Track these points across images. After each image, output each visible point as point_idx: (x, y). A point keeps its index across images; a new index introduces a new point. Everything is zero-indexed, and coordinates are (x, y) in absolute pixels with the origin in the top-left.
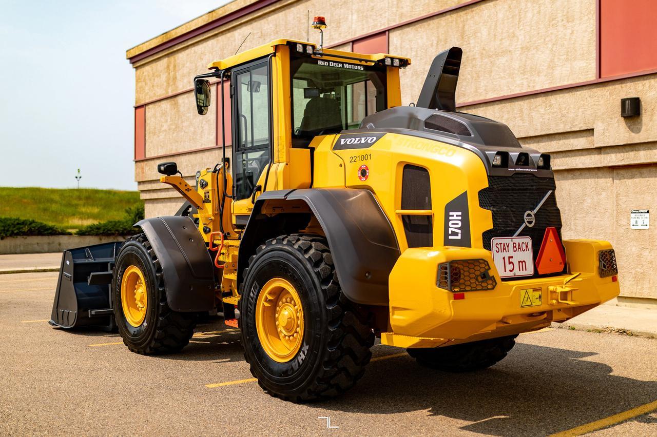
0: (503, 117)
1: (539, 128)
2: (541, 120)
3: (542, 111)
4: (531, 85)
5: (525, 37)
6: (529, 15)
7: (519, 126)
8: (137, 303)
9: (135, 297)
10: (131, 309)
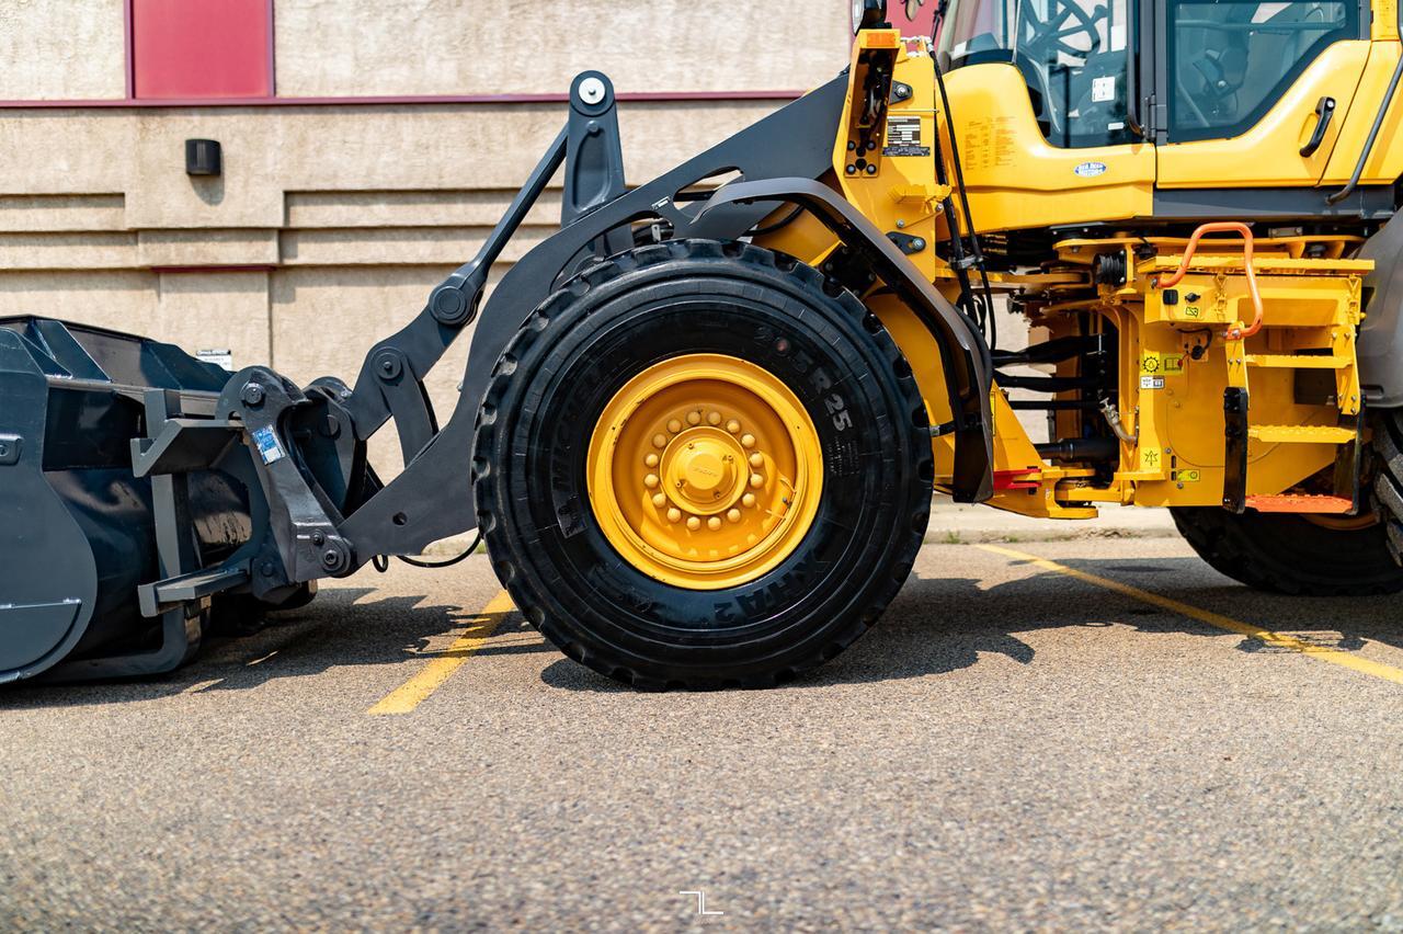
8: (668, 499)
9: (651, 479)
10: (645, 528)
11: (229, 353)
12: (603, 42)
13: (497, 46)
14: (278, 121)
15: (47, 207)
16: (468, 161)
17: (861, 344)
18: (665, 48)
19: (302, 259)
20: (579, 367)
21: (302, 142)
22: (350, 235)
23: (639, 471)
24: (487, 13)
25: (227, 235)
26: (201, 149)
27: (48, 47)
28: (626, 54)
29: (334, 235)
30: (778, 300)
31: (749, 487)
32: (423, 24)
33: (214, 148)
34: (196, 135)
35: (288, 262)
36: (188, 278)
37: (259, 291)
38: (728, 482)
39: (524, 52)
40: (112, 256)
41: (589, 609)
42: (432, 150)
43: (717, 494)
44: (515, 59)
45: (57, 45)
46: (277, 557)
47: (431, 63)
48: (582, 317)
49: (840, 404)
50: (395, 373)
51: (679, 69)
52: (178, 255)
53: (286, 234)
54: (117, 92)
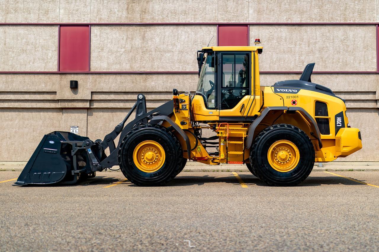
0: (168, 81)
1: (188, 88)
2: (189, 85)
3: (190, 81)
4: (184, 69)
5: (181, 46)
6: (183, 37)
7: (177, 86)
8: (145, 160)
9: (142, 157)
10: (142, 164)
11: (78, 127)
12: (162, 60)
13: (139, 61)
14: (91, 77)
15: (39, 94)
16: (132, 86)
17: (171, 139)
18: (176, 61)
19: (94, 107)
20: (132, 142)
21: (95, 81)
22: (105, 101)
23: (141, 156)
24: (137, 54)
25: (78, 101)
26: (74, 82)
27: (41, 60)
28: (167, 63)
29: (102, 101)
30: (160, 133)
31: (156, 159)
32: (123, 56)
33: (76, 82)
34: (72, 80)
35: (91, 107)
36: (69, 110)
37: (85, 113)
38: (153, 158)
39: (145, 62)
40: (53, 105)
41: (133, 175)
42: (124, 83)
43: (151, 159)
44: (143, 63)
45: (43, 59)
46: (90, 167)
47: (124, 64)
48: (133, 135)
49: (168, 148)
50: (109, 140)
51: (179, 66)
52: (67, 105)
53: (91, 101)
54: (55, 70)
